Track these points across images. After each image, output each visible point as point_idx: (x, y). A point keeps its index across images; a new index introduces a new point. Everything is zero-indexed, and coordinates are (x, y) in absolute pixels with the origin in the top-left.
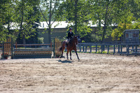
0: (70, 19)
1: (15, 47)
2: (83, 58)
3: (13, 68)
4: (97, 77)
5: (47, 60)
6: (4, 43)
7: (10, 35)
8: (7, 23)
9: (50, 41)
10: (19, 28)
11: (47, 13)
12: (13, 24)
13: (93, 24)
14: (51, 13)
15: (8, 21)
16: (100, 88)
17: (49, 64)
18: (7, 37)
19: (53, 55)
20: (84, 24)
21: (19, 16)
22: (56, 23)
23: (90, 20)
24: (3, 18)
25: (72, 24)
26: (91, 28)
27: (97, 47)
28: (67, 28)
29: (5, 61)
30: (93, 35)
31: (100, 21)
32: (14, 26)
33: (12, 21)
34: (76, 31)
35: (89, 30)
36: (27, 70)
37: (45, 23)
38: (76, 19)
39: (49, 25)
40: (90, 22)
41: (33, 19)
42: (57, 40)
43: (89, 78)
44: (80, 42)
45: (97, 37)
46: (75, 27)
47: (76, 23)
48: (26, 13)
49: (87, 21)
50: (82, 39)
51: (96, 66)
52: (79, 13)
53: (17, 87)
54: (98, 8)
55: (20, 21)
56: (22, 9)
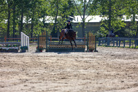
0: (104, 13)
1: (50, 40)
2: (116, 53)
3: (47, 61)
4: (130, 72)
5: (80, 54)
6: (39, 36)
7: (45, 29)
8: (42, 17)
9: (84, 35)
10: (54, 22)
11: (81, 7)
12: (48, 17)
13: (128, 18)
14: (85, 7)
15: (44, 14)
16: (134, 83)
17: (83, 57)
18: (42, 31)
19: (86, 49)
20: (118, 18)
21: (54, 10)
22: (90, 17)
23: (124, 14)
24: (38, 11)
25: (106, 18)
26: (125, 22)
27: (130, 42)
28: (101, 22)
29: (40, 54)
30: (127, 30)
31: (134, 16)
32: (49, 20)
33: (47, 15)
34: (109, 25)
35: (123, 25)
36: (61, 63)
37: (79, 17)
38: (110, 14)
39: (83, 19)
40: (124, 16)
41: (68, 13)
42: (91, 34)
43: (122, 73)
45: (131, 32)
46: (109, 22)
47: (110, 17)
48: (61, 6)
49: (121, 16)
50: (116, 33)
51: (130, 61)
52: (114, 7)
53: (51, 80)
54: (133, 3)
55: (55, 14)
56: (57, 3)
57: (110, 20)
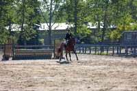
0: (70, 21)
1: (16, 48)
2: (83, 59)
3: (14, 69)
4: (96, 78)
5: (47, 61)
6: (5, 45)
7: (11, 37)
8: (9, 25)
9: (50, 43)
10: (20, 30)
11: (47, 14)
12: (14, 25)
13: (93, 25)
14: (51, 15)
15: (10, 22)
16: (100, 88)
17: (49, 65)
18: (8, 39)
19: (53, 57)
20: (84, 25)
21: (20, 18)
22: (56, 25)
23: (90, 21)
24: (4, 20)
25: (72, 25)
26: (90, 29)
27: (96, 49)
28: (67, 30)
29: (7, 62)
30: (92, 37)
32: (15, 28)
33: (13, 23)
34: (75, 32)
35: (88, 32)
36: (28, 70)
37: (45, 24)
38: (75, 21)
39: (50, 27)
40: (90, 24)
41: (34, 21)
42: (57, 41)
43: (89, 79)
44: (80, 43)
45: (96, 38)
46: (75, 29)
47: (76, 24)
48: (27, 14)
49: (86, 23)
50: (82, 40)
51: (96, 67)
52: (79, 15)
53: (18, 88)
54: (97, 10)
55: (21, 22)
56: (23, 11)
57: (76, 27)
